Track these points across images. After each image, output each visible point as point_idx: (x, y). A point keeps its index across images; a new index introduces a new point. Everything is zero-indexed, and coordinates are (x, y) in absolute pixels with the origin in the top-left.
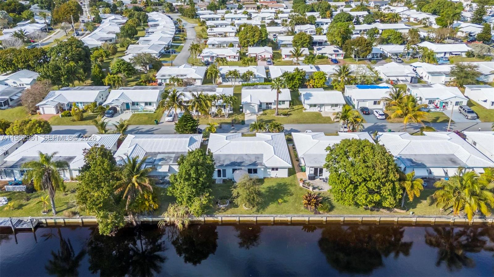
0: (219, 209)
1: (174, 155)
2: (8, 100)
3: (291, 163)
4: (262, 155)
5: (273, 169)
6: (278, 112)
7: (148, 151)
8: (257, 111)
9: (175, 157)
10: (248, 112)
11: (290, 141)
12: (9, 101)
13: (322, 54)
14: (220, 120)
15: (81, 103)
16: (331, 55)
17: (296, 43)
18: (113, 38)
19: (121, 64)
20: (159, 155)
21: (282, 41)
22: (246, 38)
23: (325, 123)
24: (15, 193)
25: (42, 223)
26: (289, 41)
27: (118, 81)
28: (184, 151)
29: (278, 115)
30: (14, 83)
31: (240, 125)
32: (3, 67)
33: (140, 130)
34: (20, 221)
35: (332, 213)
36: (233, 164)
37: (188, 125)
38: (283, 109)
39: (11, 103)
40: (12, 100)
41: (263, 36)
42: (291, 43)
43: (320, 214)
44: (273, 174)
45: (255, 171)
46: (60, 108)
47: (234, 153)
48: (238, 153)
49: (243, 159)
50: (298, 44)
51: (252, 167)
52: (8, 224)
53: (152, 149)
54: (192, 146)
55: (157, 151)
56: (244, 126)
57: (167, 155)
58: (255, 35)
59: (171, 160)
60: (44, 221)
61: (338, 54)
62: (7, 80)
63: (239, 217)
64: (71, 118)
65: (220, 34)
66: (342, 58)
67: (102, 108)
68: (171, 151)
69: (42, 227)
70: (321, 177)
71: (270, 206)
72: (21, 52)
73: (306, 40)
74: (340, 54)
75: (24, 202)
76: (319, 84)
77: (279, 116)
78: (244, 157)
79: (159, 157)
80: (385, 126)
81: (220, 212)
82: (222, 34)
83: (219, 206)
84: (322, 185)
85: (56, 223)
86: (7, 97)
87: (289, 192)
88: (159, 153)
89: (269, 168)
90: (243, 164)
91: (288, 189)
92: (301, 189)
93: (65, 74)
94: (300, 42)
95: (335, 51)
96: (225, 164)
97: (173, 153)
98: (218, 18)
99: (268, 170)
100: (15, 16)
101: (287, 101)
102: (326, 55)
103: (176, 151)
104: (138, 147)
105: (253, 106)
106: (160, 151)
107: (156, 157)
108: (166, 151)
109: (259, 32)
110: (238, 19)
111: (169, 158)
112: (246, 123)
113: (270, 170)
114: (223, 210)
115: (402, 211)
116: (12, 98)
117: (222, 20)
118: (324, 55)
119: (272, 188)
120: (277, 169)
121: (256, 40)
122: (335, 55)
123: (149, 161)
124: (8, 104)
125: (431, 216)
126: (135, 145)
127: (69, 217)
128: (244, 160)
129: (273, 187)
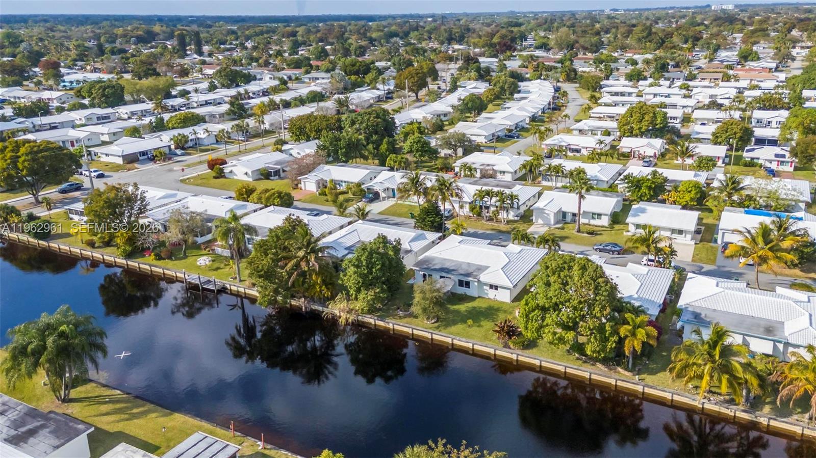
0: (396, 315)
2: (279, 170)
4: (488, 268)
5: (491, 287)
6: (579, 228)
7: (362, 239)
8: (552, 222)
10: (540, 221)
12: (281, 171)
13: (752, 159)
15: (345, 182)
16: (770, 161)
17: (717, 137)
18: (450, 113)
19: (414, 142)
21: (698, 133)
22: (628, 124)
24: (221, 256)
25: (227, 289)
26: (707, 133)
27: (401, 162)
29: (579, 231)
30: (298, 153)
32: (297, 135)
33: (387, 222)
34: (209, 282)
35: (527, 352)
36: (442, 270)
37: (428, 219)
38: (596, 226)
39: (282, 175)
40: (284, 171)
41: (658, 122)
42: (711, 137)
43: (510, 348)
44: (491, 294)
45: (467, 284)
46: (322, 184)
47: (454, 259)
49: (460, 267)
50: (719, 140)
51: (464, 279)
52: (197, 282)
53: (368, 237)
54: (414, 243)
58: (643, 118)
60: (228, 286)
61: (782, 162)
62: (292, 149)
63: (413, 329)
64: (325, 198)
65: (610, 117)
66: (792, 169)
67: (362, 190)
69: (227, 293)
71: (456, 326)
72: (316, 119)
73: (735, 133)
74: (788, 162)
75: (222, 266)
76: (683, 200)
77: (579, 234)
78: (463, 266)
81: (395, 318)
82: (613, 117)
83: (398, 312)
85: (238, 291)
86: (279, 167)
87: (494, 318)
89: (486, 284)
90: (453, 272)
91: (496, 315)
93: (344, 147)
94: (724, 137)
95: (777, 156)
96: (433, 267)
98: (632, 93)
99: (485, 287)
100: (356, 80)
101: (606, 215)
102: (760, 162)
104: (355, 232)
105: (548, 214)
109: (651, 115)
110: (666, 97)
113: (488, 288)
114: (400, 317)
115: (627, 373)
116: (285, 169)
117: (638, 96)
118: (756, 161)
119: (477, 309)
120: (496, 288)
121: (644, 128)
122: (776, 163)
124: (279, 175)
125: (666, 389)
126: (352, 231)
127: (249, 288)
128: (457, 268)
129: (480, 308)
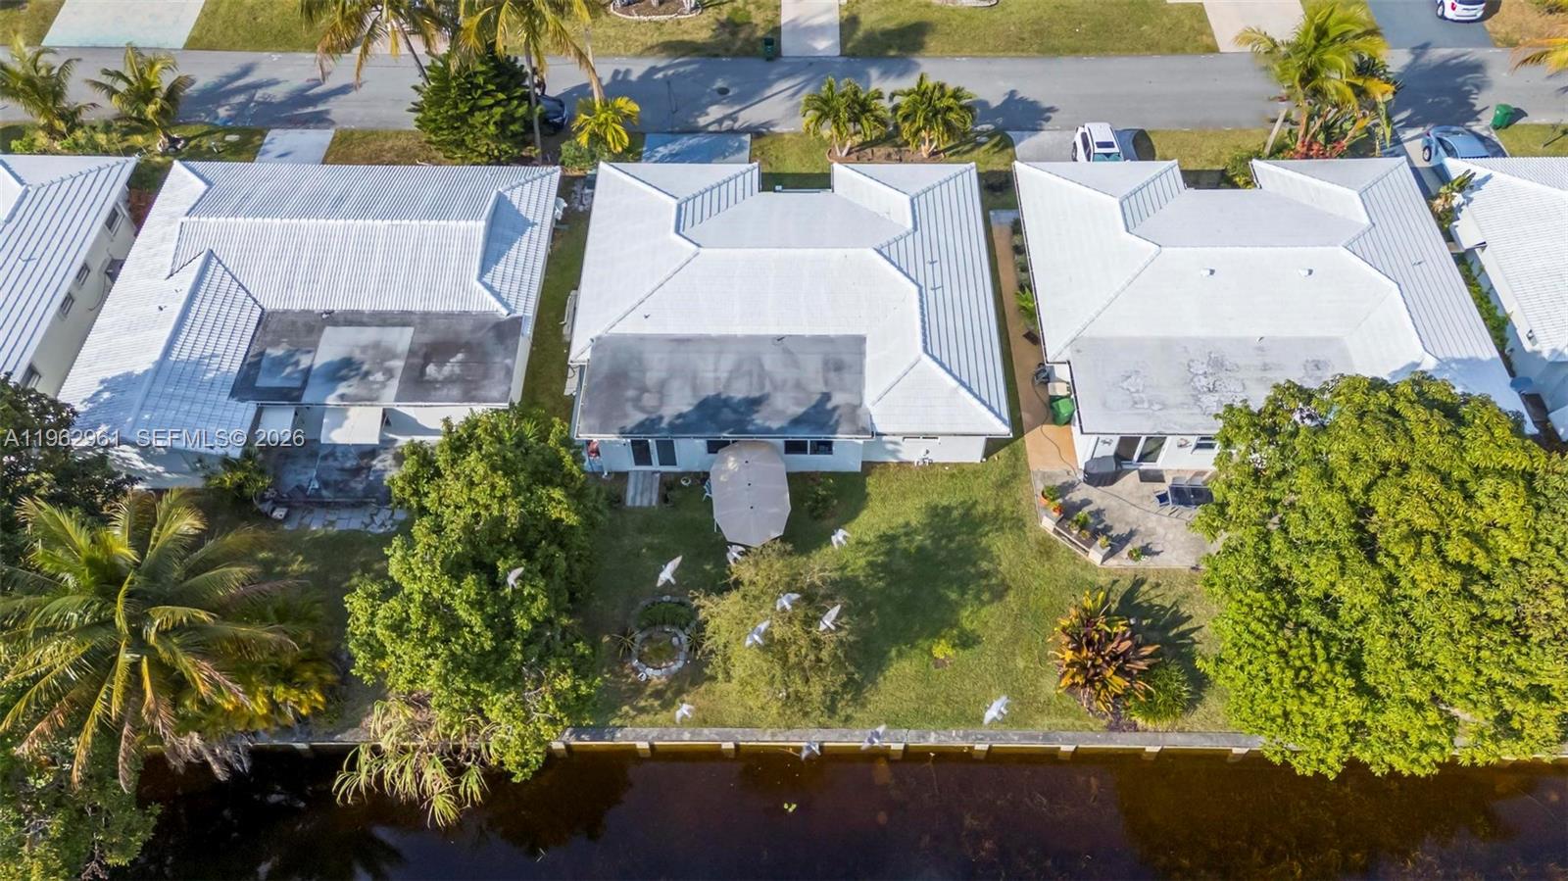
0: (638, 689)
1: (402, 339)
3: (1005, 415)
4: (861, 340)
7: (271, 304)
9: (412, 353)
11: (998, 190)
14: (660, 25)
20: (329, 331)
23: (1174, 51)
28: (456, 307)
31: (756, 65)
33: (259, 95)
36: (710, 411)
43: (1135, 728)
44: (913, 450)
45: (823, 447)
47: (714, 330)
48: (739, 330)
49: (763, 375)
53: (290, 286)
54: (500, 267)
55: (317, 306)
56: (777, 69)
57: (369, 335)
59: (389, 373)
68: (390, 304)
70: (1145, 466)
71: (890, 672)
77: (949, 2)
78: (772, 362)
79: (331, 347)
80: (1477, 67)
81: (642, 710)
83: (636, 671)
84: (1152, 522)
87: (986, 575)
88: (332, 319)
90: (759, 419)
91: (986, 553)
92: (1046, 549)
96: (669, 412)
97: (402, 319)
103: (418, 306)
104: (216, 273)
106: (338, 306)
107: (312, 349)
108: (366, 306)
111: (383, 354)
112: (788, 46)
114: (658, 694)
119: (903, 543)
123: (276, 382)
126: (199, 261)
128: (768, 388)
129: (909, 532)
